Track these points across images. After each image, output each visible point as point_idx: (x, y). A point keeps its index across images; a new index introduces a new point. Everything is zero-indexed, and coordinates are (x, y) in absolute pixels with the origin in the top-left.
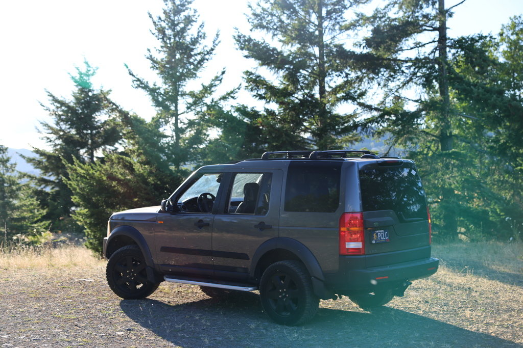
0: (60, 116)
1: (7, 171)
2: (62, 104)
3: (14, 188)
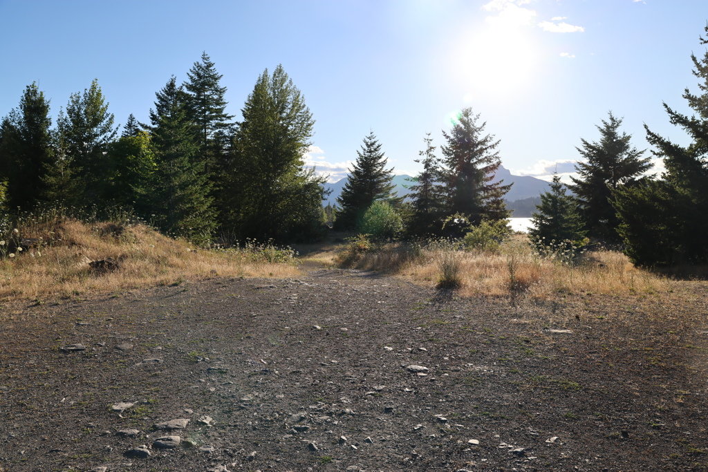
0: (592, 157)
1: (559, 194)
2: (593, 148)
3: (564, 206)
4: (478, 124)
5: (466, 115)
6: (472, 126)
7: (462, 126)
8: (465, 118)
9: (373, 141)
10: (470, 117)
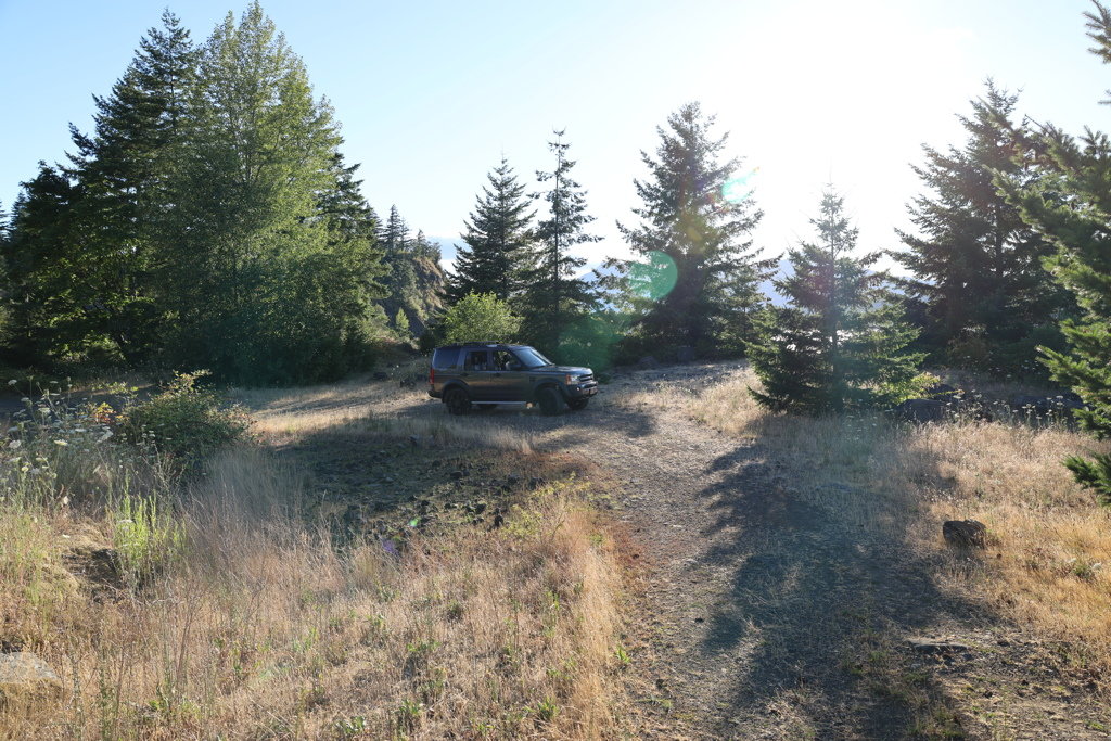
4: (711, 135)
5: (688, 116)
6: (699, 141)
7: (680, 140)
8: (687, 125)
9: (506, 175)
10: (696, 121)
